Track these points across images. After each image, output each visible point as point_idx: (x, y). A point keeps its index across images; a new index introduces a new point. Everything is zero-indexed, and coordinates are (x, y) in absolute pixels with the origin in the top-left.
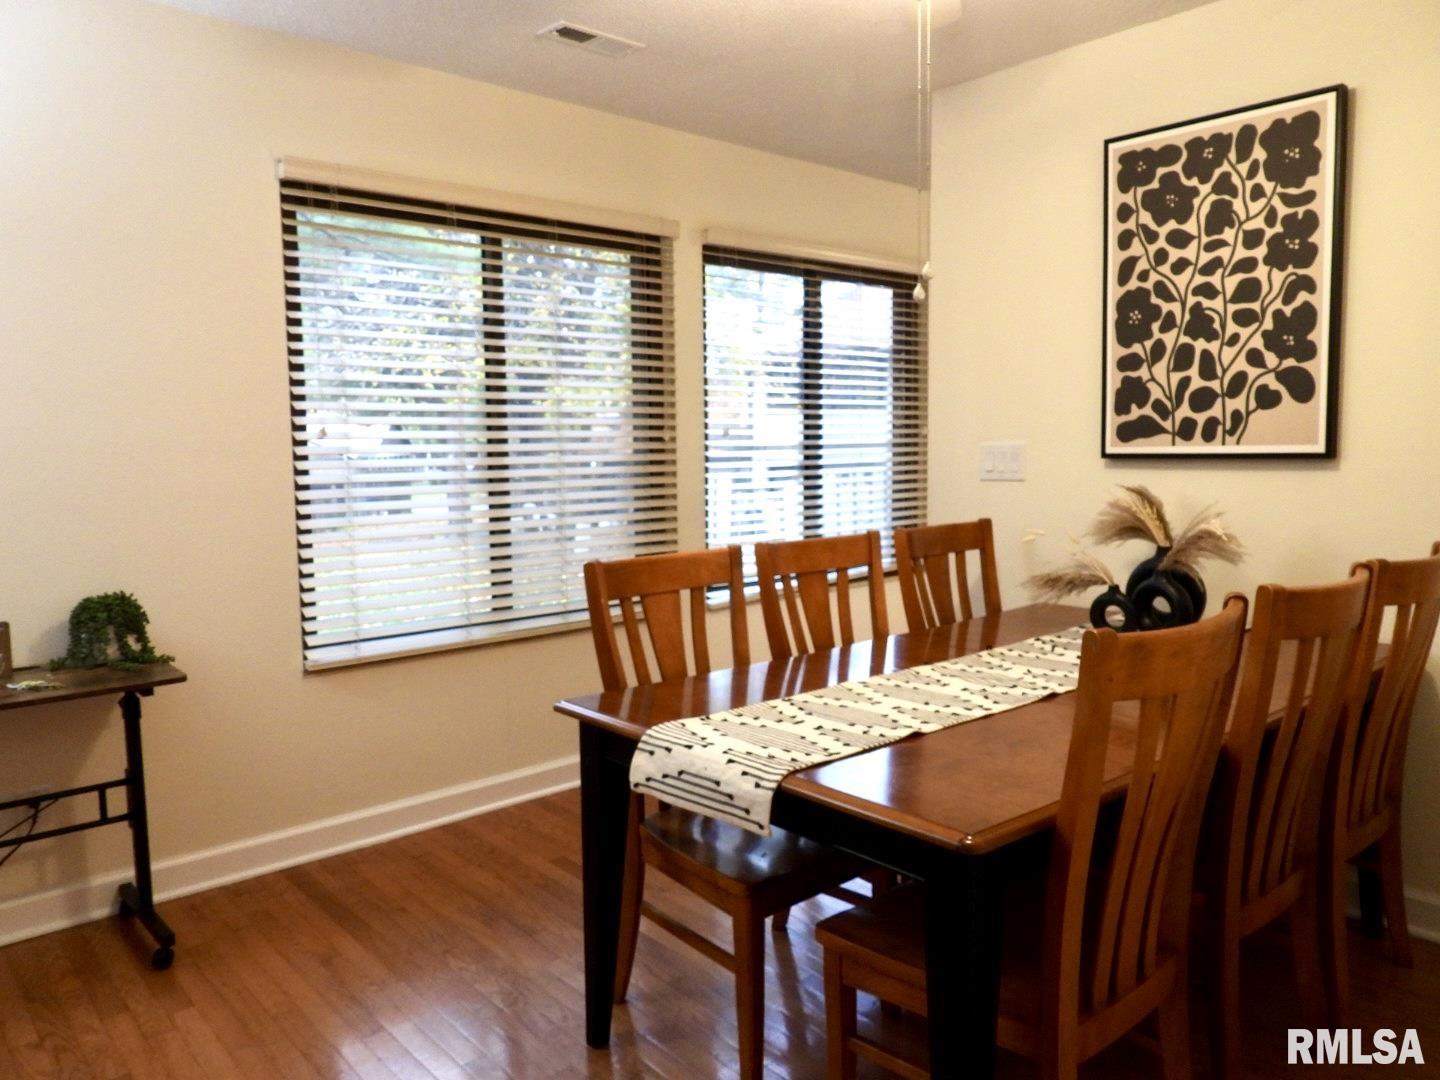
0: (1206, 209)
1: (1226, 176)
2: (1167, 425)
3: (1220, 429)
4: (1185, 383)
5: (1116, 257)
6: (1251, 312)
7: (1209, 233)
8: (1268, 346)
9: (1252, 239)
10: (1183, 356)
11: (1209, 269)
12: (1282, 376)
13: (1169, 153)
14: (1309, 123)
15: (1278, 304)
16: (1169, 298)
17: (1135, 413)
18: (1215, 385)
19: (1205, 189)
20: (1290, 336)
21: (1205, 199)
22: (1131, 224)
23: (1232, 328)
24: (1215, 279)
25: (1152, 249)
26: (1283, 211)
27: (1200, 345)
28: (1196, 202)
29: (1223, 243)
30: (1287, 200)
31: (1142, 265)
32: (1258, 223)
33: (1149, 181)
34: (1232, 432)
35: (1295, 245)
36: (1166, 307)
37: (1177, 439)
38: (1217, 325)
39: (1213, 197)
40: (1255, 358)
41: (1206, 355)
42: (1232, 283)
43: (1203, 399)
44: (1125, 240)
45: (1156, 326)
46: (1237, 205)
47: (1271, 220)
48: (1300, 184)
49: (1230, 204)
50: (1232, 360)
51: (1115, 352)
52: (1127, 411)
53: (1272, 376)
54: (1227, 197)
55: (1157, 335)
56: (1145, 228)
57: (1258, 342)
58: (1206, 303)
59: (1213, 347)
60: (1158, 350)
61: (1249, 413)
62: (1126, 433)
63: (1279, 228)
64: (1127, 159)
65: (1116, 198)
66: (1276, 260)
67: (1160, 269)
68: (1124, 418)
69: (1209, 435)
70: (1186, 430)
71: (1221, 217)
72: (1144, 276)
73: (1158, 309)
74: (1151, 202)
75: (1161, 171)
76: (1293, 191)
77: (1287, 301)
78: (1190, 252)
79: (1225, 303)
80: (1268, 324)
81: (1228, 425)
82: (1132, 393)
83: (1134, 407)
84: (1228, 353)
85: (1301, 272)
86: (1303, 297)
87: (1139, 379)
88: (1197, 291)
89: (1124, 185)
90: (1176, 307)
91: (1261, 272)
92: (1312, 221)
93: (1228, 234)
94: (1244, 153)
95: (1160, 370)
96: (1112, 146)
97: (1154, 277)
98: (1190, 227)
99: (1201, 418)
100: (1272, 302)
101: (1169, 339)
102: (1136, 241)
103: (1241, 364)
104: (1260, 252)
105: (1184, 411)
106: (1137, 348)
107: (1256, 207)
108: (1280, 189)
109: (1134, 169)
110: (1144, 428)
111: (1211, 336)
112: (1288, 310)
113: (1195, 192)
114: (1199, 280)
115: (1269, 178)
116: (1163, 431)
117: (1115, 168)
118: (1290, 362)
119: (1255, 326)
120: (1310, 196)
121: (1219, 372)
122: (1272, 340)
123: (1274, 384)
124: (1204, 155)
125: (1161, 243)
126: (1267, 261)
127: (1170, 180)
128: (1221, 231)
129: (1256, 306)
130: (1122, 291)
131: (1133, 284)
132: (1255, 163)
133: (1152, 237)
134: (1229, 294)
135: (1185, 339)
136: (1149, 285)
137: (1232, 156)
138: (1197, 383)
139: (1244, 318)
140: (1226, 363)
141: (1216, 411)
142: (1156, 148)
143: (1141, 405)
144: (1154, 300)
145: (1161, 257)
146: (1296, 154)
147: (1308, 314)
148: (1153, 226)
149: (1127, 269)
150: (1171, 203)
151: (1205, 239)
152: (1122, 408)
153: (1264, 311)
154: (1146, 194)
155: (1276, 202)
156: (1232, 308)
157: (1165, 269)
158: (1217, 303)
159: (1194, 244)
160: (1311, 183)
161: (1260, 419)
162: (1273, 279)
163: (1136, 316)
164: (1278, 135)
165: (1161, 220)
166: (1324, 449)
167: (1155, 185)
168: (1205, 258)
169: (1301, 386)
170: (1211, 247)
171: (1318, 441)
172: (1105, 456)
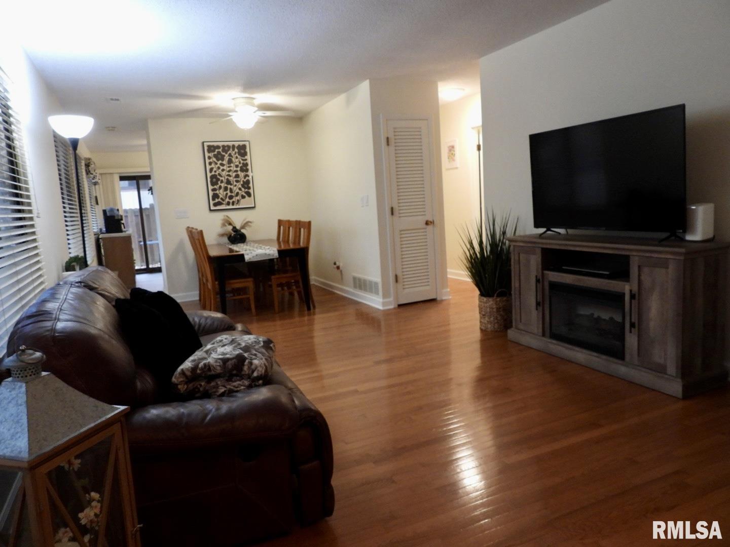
0: (227, 159)
1: (230, 154)
2: (224, 203)
3: (235, 203)
4: (227, 194)
5: (208, 167)
7: (228, 164)
8: (242, 187)
9: (237, 166)
10: (226, 189)
11: (229, 171)
13: (218, 147)
14: (244, 146)
15: (243, 179)
16: (222, 177)
17: (217, 200)
18: (233, 194)
19: (226, 155)
20: (246, 185)
21: (227, 158)
22: (211, 160)
23: (235, 183)
24: (230, 173)
25: (217, 166)
26: (242, 162)
27: (229, 186)
28: (225, 158)
29: (231, 167)
30: (242, 160)
31: (215, 169)
32: (238, 163)
33: (214, 151)
34: (237, 203)
35: (245, 168)
36: (221, 178)
37: (227, 206)
38: (232, 183)
39: (228, 157)
40: (240, 189)
41: (231, 189)
42: (234, 174)
43: (231, 197)
44: (210, 164)
45: (219, 182)
46: (233, 159)
47: (240, 163)
48: (244, 157)
50: (236, 189)
51: (210, 188)
52: (215, 200)
53: (244, 192)
54: (231, 158)
55: (220, 184)
56: (215, 162)
57: (240, 186)
58: (229, 178)
59: (232, 187)
60: (220, 187)
61: (240, 200)
62: (215, 205)
63: (241, 165)
64: (209, 147)
65: (207, 155)
66: (242, 170)
68: (214, 202)
69: (233, 204)
70: (228, 204)
71: (230, 161)
72: (215, 172)
73: (219, 179)
74: (215, 156)
75: (217, 150)
76: (243, 158)
77: (245, 178)
78: (225, 168)
80: (242, 183)
82: (215, 196)
84: (235, 188)
85: (247, 173)
86: (247, 178)
87: (217, 193)
88: (228, 175)
89: (209, 152)
90: (223, 179)
91: (239, 173)
92: (247, 164)
93: (232, 165)
94: (233, 150)
95: (221, 191)
96: (205, 143)
98: (224, 162)
99: (231, 201)
101: (223, 185)
102: (212, 164)
103: (238, 190)
104: (239, 169)
105: (227, 200)
106: (215, 187)
107: (237, 160)
108: (241, 158)
109: (211, 149)
110: (219, 204)
111: (231, 185)
112: (245, 180)
113: (224, 156)
114: (227, 173)
115: (239, 155)
117: (206, 148)
118: (246, 190)
119: (239, 183)
120: (246, 160)
121: (234, 192)
122: (243, 186)
123: (244, 194)
124: (226, 149)
125: (218, 165)
127: (219, 152)
128: (230, 164)
129: (239, 179)
130: (211, 174)
131: (213, 173)
132: (236, 152)
133: (216, 164)
134: (234, 177)
135: (226, 185)
136: (217, 173)
137: (231, 149)
138: (229, 194)
139: (237, 181)
141: (234, 200)
142: (215, 145)
143: (218, 199)
144: (218, 177)
145: (219, 168)
146: (243, 151)
147: (248, 181)
148: (216, 161)
149: (211, 170)
150: (219, 157)
151: (228, 165)
152: (213, 199)
153: (241, 180)
154: (214, 155)
155: (241, 160)
156: (235, 179)
157: (220, 170)
158: (231, 178)
159: (225, 166)
160: (246, 157)
161: (242, 201)
162: (242, 174)
163: (214, 180)
164: (239, 147)
165: (218, 160)
166: (253, 206)
167: (216, 153)
168: (228, 169)
169: (249, 195)
170: (229, 167)
171: (252, 204)
172: (210, 210)
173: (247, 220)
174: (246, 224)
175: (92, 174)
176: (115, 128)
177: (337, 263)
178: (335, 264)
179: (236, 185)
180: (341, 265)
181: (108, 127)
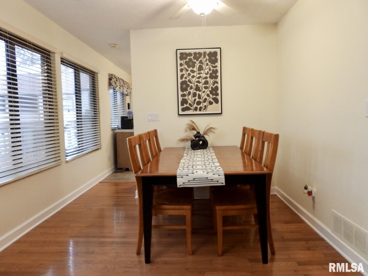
0: (198, 66)
1: (201, 61)
2: (192, 108)
3: (202, 109)
4: (195, 100)
5: (180, 74)
6: (207, 87)
7: (198, 71)
8: (210, 93)
9: (207, 73)
10: (195, 95)
11: (199, 78)
12: (213, 99)
13: (190, 54)
14: (215, 53)
15: (212, 86)
16: (191, 83)
17: (185, 106)
18: (201, 100)
19: (197, 62)
20: (214, 91)
21: (197, 65)
22: (183, 67)
23: (204, 89)
24: (200, 80)
25: (187, 73)
26: (212, 69)
27: (198, 92)
28: (196, 65)
29: (201, 73)
30: (213, 67)
31: (185, 76)
32: (208, 70)
33: (186, 59)
34: (205, 109)
35: (214, 75)
36: (191, 85)
37: (194, 111)
38: (201, 89)
39: (199, 64)
40: (208, 95)
41: (199, 95)
42: (203, 81)
43: (199, 103)
44: (182, 70)
45: (189, 88)
46: (204, 66)
47: (210, 70)
48: (214, 64)
49: (202, 66)
50: (204, 96)
51: (180, 93)
52: (183, 105)
53: (211, 99)
54: (202, 65)
55: (189, 90)
56: (186, 68)
57: (208, 92)
58: (199, 84)
59: (200, 93)
60: (189, 93)
61: (207, 106)
62: (183, 110)
63: (211, 72)
64: (181, 54)
65: (179, 62)
67: (189, 77)
68: (183, 107)
69: (200, 110)
70: (196, 109)
71: (200, 68)
72: (186, 78)
73: (189, 85)
75: (188, 57)
76: (213, 65)
77: (213, 85)
78: (195, 74)
79: (202, 84)
80: (210, 89)
81: (204, 108)
82: (184, 102)
83: (185, 104)
84: (203, 94)
85: (216, 80)
86: (216, 85)
87: (186, 99)
88: (197, 82)
89: (181, 59)
90: (193, 85)
91: (208, 79)
92: (217, 71)
93: (202, 72)
94: (205, 57)
95: (190, 97)
96: (178, 51)
97: (188, 79)
98: (195, 69)
99: (199, 107)
100: (210, 85)
101: (192, 91)
102: (184, 71)
103: (206, 97)
104: (208, 76)
105: (195, 105)
106: (185, 93)
107: (207, 67)
108: (211, 64)
109: (183, 56)
110: (188, 109)
111: (200, 91)
112: (214, 87)
113: (195, 63)
114: (197, 80)
115: (209, 62)
116: (191, 109)
117: (179, 55)
118: (214, 96)
119: (208, 89)
120: (216, 67)
121: (202, 98)
122: (211, 92)
123: (212, 101)
124: (197, 56)
125: (189, 72)
126: (210, 77)
127: (190, 60)
128: (201, 71)
129: (208, 86)
130: (181, 80)
131: (184, 79)
132: (207, 59)
133: (187, 70)
134: (203, 83)
135: (195, 91)
136: (187, 80)
137: (202, 57)
138: (197, 100)
139: (206, 88)
140: (203, 96)
141: (201, 105)
142: (187, 53)
143: (186, 104)
144: (188, 83)
145: (189, 75)
146: (214, 58)
147: (217, 88)
148: (187, 68)
149: (182, 76)
150: (190, 64)
151: (198, 72)
152: (182, 105)
153: (209, 87)
154: (186, 62)
155: (211, 67)
156: (204, 86)
157: (190, 77)
158: (201, 85)
159: (196, 72)
160: (216, 64)
161: (210, 107)
162: (211, 81)
163: (184, 86)
164: (210, 54)
165: (189, 67)
166: (220, 112)
167: (187, 60)
168: (198, 76)
169: (216, 101)
170: (199, 74)
171: (219, 111)
172: (179, 115)
173: (211, 126)
174: (210, 130)
175: (112, 86)
176: (116, 45)
177: (309, 187)
178: (306, 188)
179: (204, 92)
180: (314, 190)
181: (111, 45)
